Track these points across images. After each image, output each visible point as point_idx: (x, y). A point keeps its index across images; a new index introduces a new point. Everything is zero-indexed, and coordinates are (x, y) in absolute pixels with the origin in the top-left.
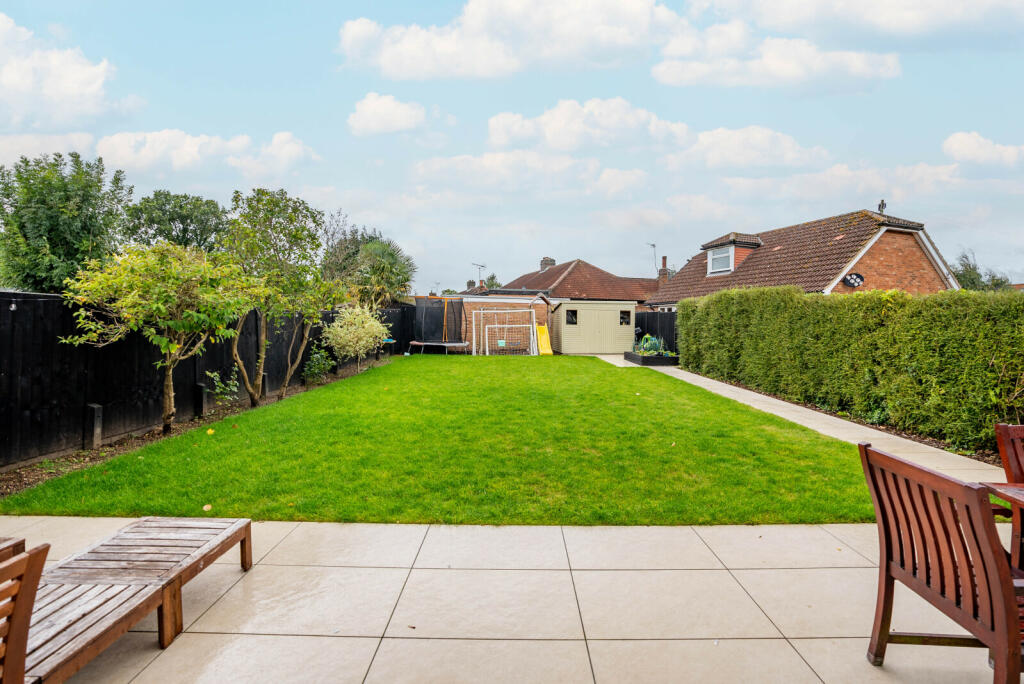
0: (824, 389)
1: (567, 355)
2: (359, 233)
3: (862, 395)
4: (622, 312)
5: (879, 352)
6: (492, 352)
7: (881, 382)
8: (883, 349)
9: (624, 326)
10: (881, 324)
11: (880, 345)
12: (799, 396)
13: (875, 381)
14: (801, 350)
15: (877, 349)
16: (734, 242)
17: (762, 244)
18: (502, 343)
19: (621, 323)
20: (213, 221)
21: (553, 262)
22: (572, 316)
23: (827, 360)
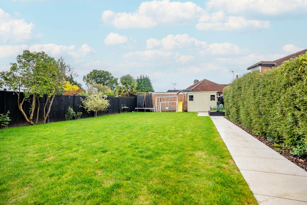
0: (269, 128)
1: (189, 112)
2: (142, 77)
3: (288, 133)
4: (211, 96)
5: (297, 100)
6: (162, 111)
7: (300, 123)
8: (300, 97)
9: (213, 101)
10: (299, 79)
11: (298, 95)
12: (259, 132)
13: (296, 122)
14: (258, 104)
15: (296, 98)
16: (260, 65)
17: (276, 64)
18: (167, 108)
19: (211, 100)
20: (107, 77)
21: (198, 81)
22: (191, 98)
23: (270, 109)
